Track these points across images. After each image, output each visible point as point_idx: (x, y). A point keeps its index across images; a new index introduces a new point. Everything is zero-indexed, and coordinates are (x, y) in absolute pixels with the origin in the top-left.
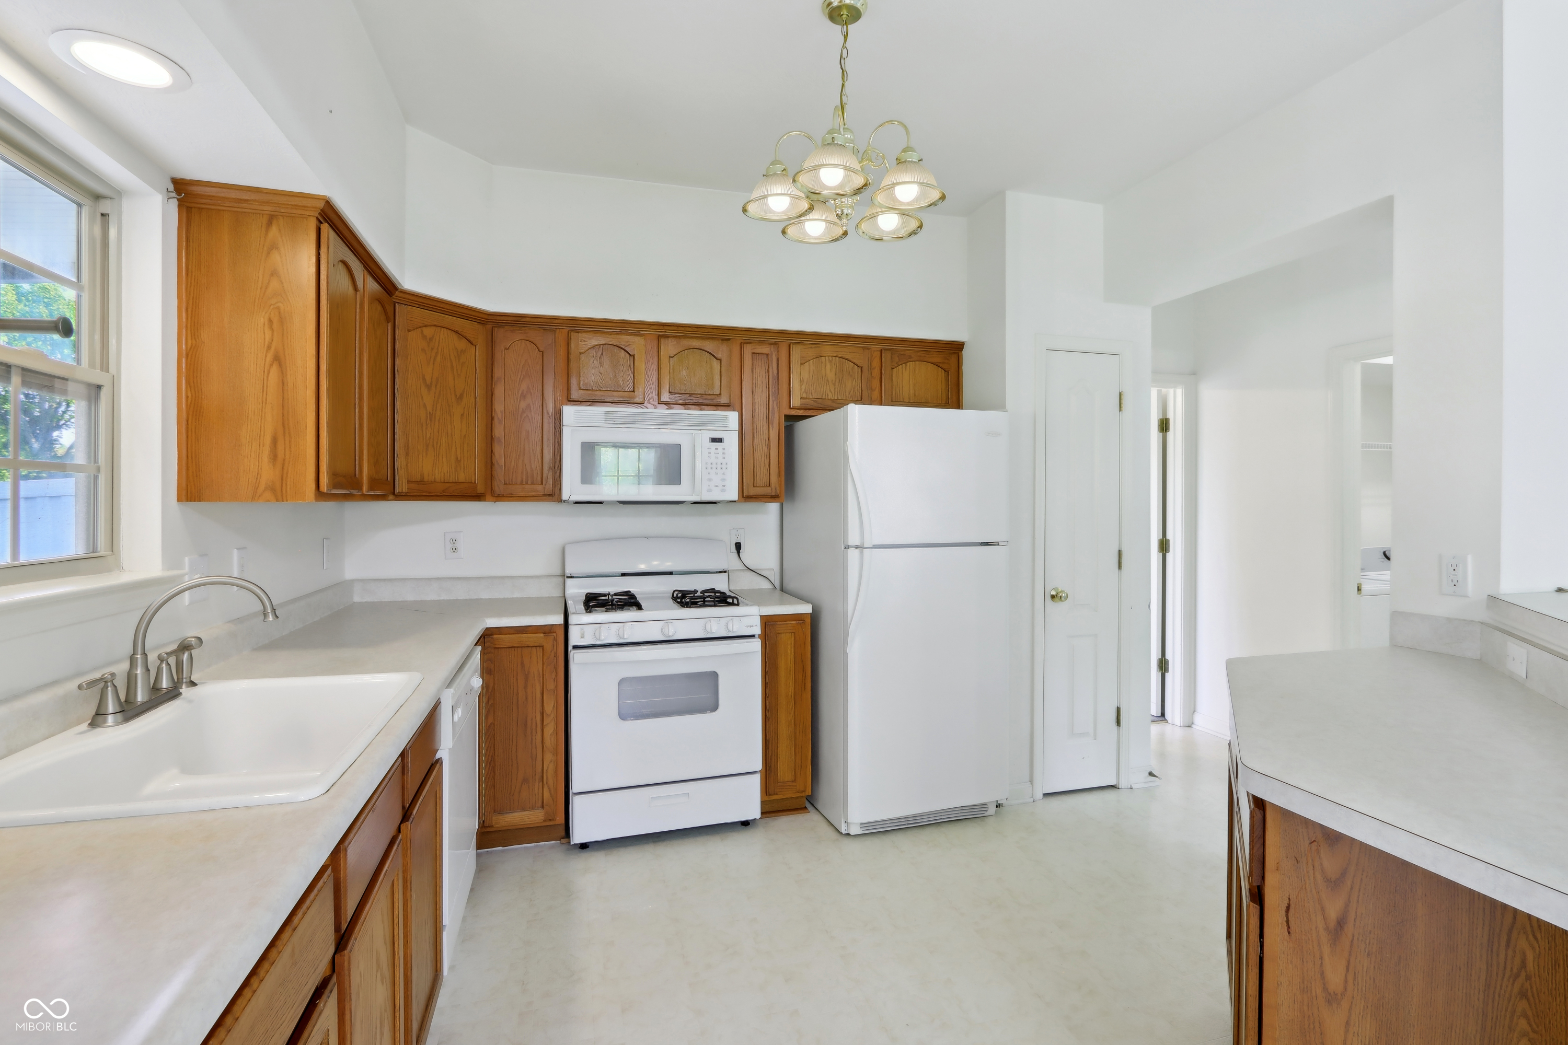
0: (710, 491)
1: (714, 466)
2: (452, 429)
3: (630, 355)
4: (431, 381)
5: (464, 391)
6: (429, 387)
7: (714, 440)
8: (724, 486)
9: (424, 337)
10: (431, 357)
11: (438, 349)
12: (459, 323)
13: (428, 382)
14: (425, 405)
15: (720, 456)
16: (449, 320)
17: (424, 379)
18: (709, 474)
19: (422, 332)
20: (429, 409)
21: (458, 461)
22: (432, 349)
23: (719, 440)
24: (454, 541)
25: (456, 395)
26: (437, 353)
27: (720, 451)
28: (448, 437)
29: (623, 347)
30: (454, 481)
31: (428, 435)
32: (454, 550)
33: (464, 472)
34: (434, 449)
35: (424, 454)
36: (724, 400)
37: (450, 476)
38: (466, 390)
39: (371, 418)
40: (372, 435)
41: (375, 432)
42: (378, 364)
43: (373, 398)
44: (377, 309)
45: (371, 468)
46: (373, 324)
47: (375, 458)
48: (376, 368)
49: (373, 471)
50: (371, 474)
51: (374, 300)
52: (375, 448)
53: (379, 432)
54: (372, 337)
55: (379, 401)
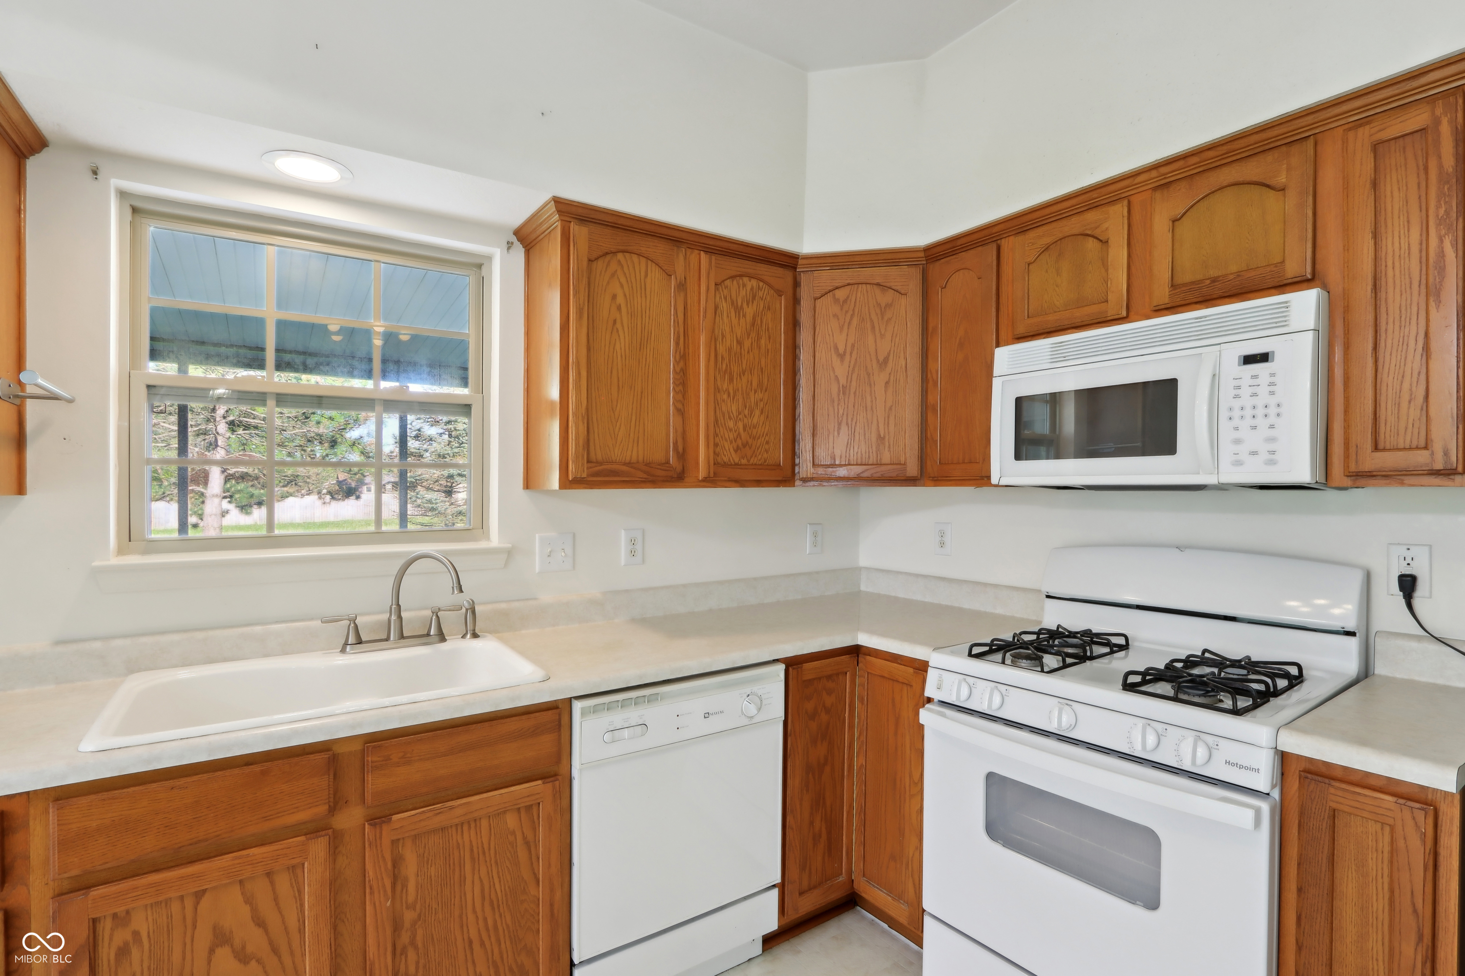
0: (1238, 463)
1: (1248, 412)
2: (872, 401)
3: (1101, 241)
4: (845, 349)
5: (889, 354)
6: (842, 357)
7: (1249, 360)
8: (1273, 452)
9: (836, 301)
10: (844, 322)
11: (853, 310)
12: (878, 274)
13: (841, 351)
14: (837, 377)
15: (1263, 390)
16: (866, 273)
17: (836, 348)
18: (1236, 429)
19: (834, 295)
20: (843, 381)
21: (881, 439)
22: (847, 312)
23: (1264, 358)
24: (942, 534)
25: (878, 361)
26: (852, 315)
27: (1264, 379)
28: (866, 411)
29: (1089, 232)
30: (875, 462)
31: (841, 412)
32: (942, 544)
33: (889, 451)
34: (848, 427)
35: (836, 433)
36: (1292, 269)
37: (869, 457)
38: (892, 352)
39: (724, 401)
40: (730, 418)
41: (739, 415)
42: (747, 344)
43: (731, 380)
44: (744, 285)
45: (725, 453)
46: (733, 303)
47: (739, 442)
48: (741, 348)
49: (731, 456)
50: (726, 459)
51: (732, 277)
52: (737, 432)
53: (753, 415)
54: (728, 316)
55: (750, 382)
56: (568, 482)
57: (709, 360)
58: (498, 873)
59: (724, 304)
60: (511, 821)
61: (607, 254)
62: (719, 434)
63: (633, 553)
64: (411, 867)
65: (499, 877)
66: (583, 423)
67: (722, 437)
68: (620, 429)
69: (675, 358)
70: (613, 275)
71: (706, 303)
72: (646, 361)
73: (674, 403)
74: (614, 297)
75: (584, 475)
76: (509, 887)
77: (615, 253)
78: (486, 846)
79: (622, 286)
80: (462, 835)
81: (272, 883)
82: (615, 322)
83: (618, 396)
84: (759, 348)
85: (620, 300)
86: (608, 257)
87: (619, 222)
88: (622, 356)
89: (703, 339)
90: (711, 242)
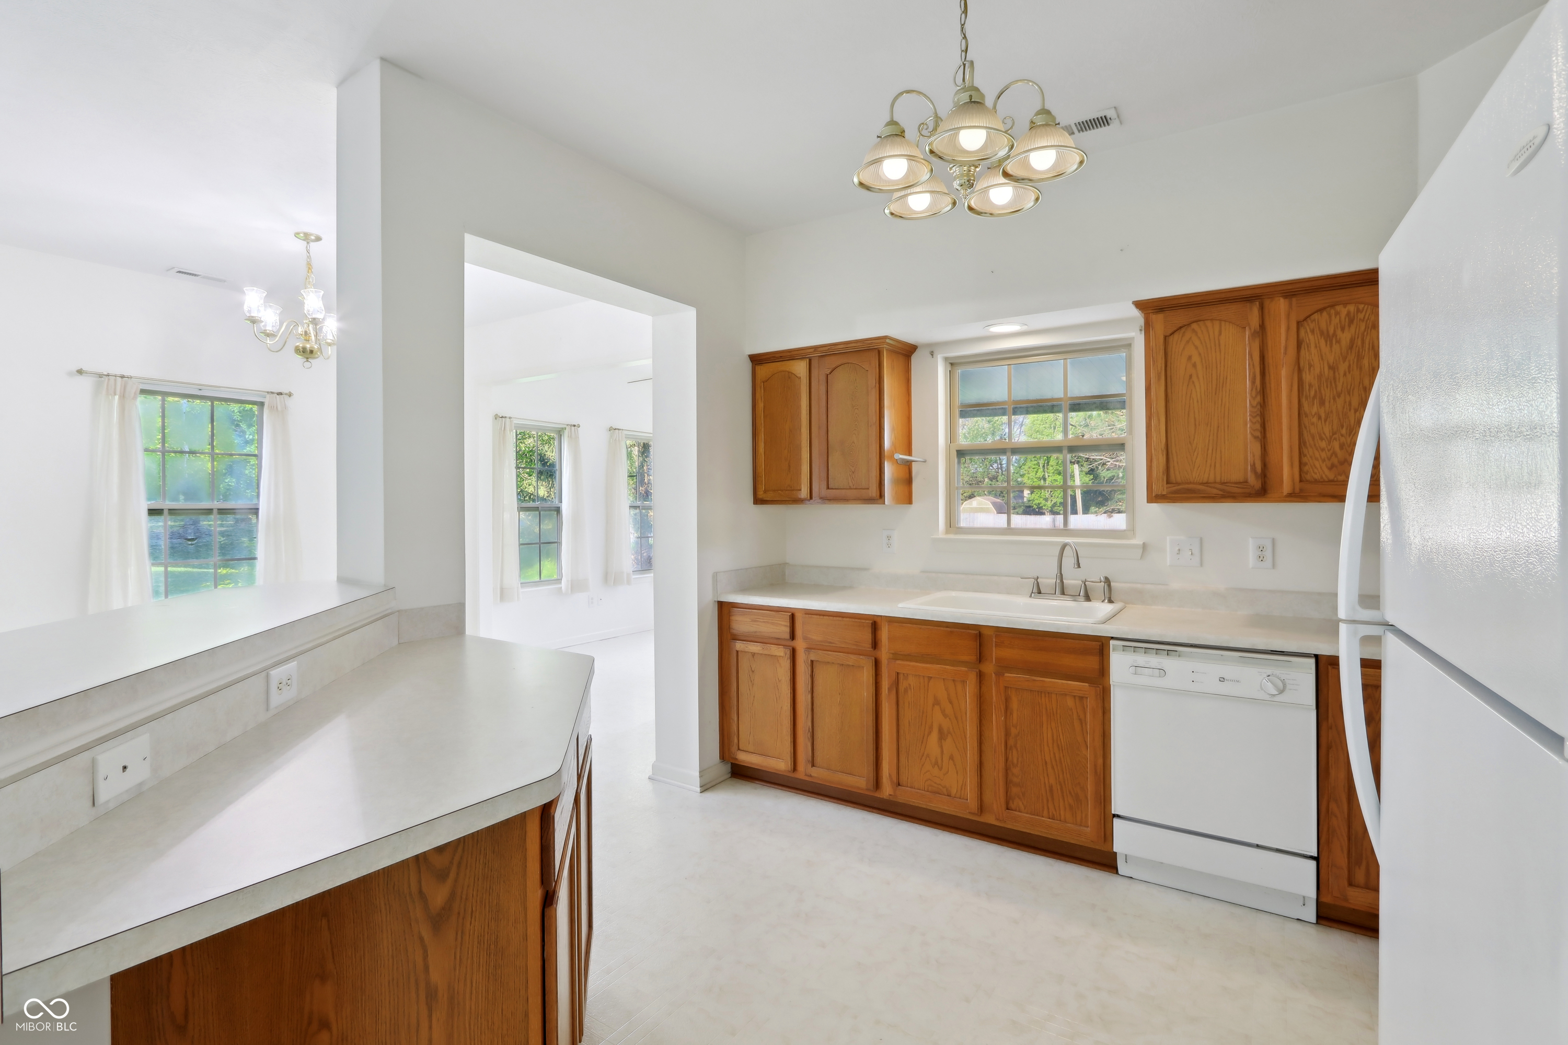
39: (1313, 424)
40: (1322, 439)
41: (1333, 434)
42: (1343, 367)
43: (1322, 403)
44: (1337, 313)
45: (1316, 470)
46: (1322, 333)
47: (1335, 460)
48: (1334, 373)
49: (1324, 473)
50: (1317, 477)
51: (1321, 310)
52: (1331, 451)
53: (1353, 433)
54: (1316, 347)
55: (1348, 403)
56: (1153, 497)
57: (1291, 390)
58: (1062, 730)
59: (1311, 337)
60: (1070, 702)
61: (1181, 328)
62: (1307, 454)
63: (1261, 558)
64: (1015, 705)
65: (1063, 733)
66: (1163, 455)
67: (1311, 457)
68: (1197, 457)
69: (1251, 396)
70: (1188, 342)
71: (1286, 342)
72: (1222, 401)
73: (1250, 432)
74: (1190, 358)
75: (1164, 493)
76: (1069, 741)
77: (1189, 325)
78: (1055, 710)
79: (1196, 348)
80: (1041, 698)
81: (955, 684)
82: (1191, 376)
83: (1195, 432)
84: (1360, 368)
85: (1196, 358)
86: (1183, 330)
87: (1191, 301)
88: (1198, 401)
89: (1284, 373)
90: (1290, 287)
